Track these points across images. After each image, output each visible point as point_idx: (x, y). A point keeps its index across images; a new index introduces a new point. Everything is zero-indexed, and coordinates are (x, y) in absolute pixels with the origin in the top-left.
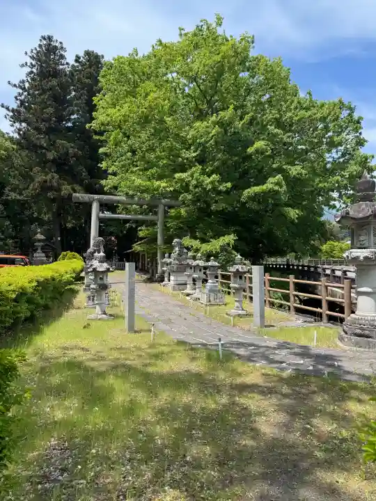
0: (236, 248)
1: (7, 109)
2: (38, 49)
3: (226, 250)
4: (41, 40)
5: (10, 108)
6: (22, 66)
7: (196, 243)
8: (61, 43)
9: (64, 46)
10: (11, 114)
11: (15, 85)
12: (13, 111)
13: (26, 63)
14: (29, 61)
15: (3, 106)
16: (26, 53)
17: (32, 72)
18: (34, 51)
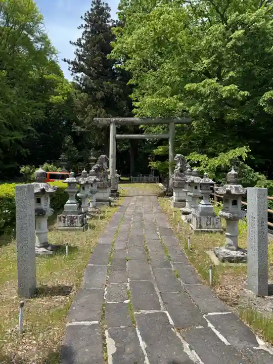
0: (248, 161)
1: (69, 63)
2: (90, 12)
3: (238, 165)
4: (92, 5)
5: (70, 61)
6: (79, 28)
7: (203, 158)
8: (107, 4)
9: (109, 6)
10: (71, 66)
11: (74, 44)
12: (72, 63)
13: (82, 25)
14: (84, 23)
15: (65, 61)
16: (82, 17)
17: (86, 32)
18: (87, 14)
